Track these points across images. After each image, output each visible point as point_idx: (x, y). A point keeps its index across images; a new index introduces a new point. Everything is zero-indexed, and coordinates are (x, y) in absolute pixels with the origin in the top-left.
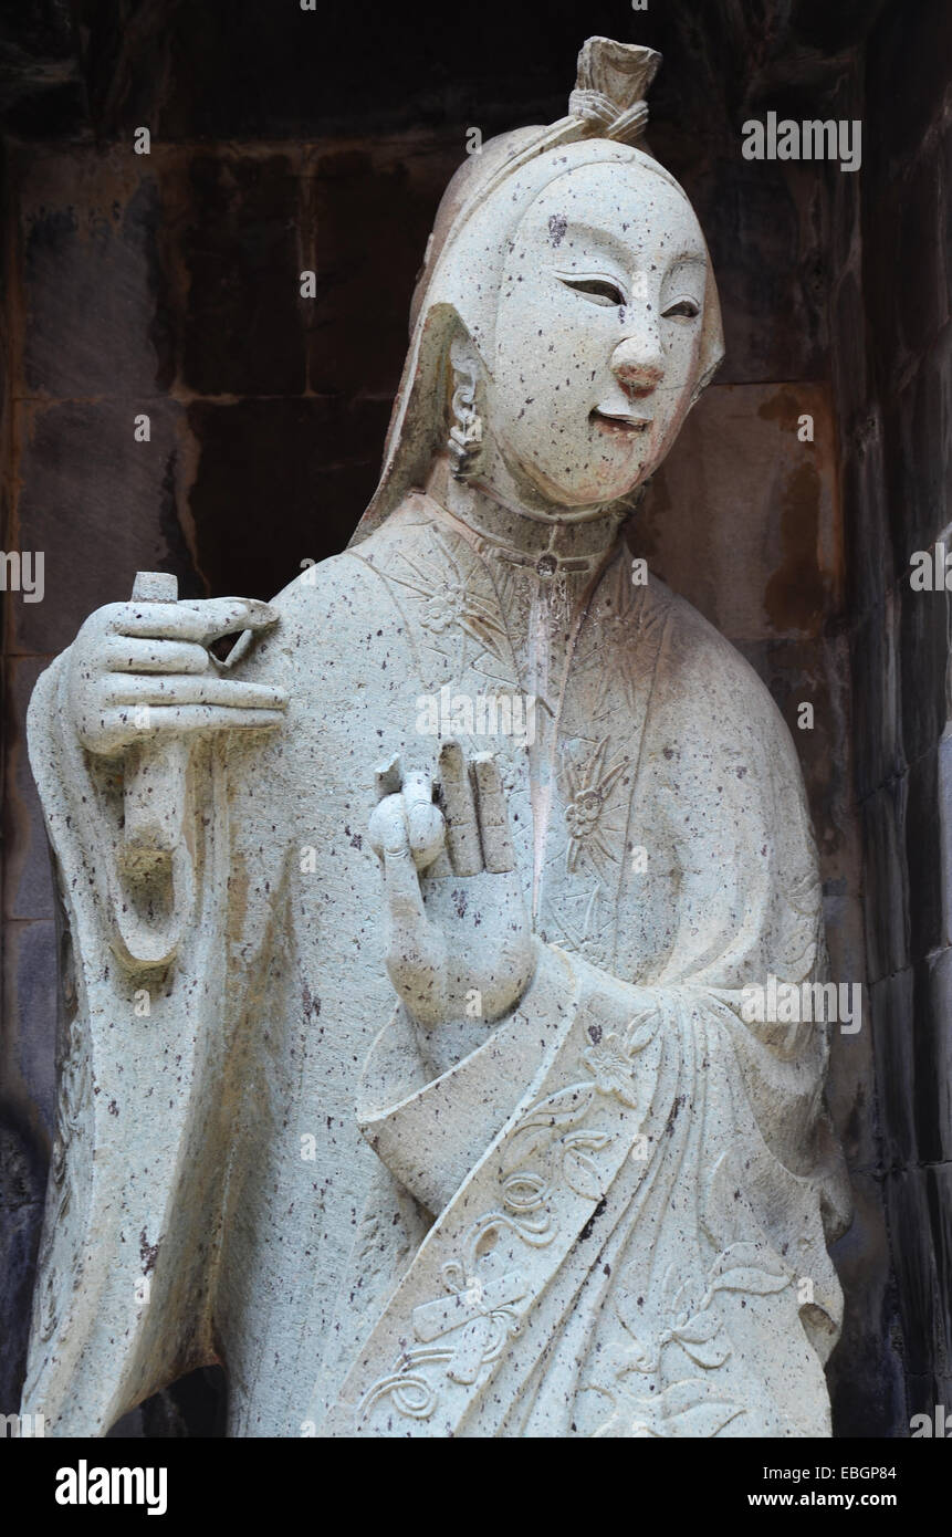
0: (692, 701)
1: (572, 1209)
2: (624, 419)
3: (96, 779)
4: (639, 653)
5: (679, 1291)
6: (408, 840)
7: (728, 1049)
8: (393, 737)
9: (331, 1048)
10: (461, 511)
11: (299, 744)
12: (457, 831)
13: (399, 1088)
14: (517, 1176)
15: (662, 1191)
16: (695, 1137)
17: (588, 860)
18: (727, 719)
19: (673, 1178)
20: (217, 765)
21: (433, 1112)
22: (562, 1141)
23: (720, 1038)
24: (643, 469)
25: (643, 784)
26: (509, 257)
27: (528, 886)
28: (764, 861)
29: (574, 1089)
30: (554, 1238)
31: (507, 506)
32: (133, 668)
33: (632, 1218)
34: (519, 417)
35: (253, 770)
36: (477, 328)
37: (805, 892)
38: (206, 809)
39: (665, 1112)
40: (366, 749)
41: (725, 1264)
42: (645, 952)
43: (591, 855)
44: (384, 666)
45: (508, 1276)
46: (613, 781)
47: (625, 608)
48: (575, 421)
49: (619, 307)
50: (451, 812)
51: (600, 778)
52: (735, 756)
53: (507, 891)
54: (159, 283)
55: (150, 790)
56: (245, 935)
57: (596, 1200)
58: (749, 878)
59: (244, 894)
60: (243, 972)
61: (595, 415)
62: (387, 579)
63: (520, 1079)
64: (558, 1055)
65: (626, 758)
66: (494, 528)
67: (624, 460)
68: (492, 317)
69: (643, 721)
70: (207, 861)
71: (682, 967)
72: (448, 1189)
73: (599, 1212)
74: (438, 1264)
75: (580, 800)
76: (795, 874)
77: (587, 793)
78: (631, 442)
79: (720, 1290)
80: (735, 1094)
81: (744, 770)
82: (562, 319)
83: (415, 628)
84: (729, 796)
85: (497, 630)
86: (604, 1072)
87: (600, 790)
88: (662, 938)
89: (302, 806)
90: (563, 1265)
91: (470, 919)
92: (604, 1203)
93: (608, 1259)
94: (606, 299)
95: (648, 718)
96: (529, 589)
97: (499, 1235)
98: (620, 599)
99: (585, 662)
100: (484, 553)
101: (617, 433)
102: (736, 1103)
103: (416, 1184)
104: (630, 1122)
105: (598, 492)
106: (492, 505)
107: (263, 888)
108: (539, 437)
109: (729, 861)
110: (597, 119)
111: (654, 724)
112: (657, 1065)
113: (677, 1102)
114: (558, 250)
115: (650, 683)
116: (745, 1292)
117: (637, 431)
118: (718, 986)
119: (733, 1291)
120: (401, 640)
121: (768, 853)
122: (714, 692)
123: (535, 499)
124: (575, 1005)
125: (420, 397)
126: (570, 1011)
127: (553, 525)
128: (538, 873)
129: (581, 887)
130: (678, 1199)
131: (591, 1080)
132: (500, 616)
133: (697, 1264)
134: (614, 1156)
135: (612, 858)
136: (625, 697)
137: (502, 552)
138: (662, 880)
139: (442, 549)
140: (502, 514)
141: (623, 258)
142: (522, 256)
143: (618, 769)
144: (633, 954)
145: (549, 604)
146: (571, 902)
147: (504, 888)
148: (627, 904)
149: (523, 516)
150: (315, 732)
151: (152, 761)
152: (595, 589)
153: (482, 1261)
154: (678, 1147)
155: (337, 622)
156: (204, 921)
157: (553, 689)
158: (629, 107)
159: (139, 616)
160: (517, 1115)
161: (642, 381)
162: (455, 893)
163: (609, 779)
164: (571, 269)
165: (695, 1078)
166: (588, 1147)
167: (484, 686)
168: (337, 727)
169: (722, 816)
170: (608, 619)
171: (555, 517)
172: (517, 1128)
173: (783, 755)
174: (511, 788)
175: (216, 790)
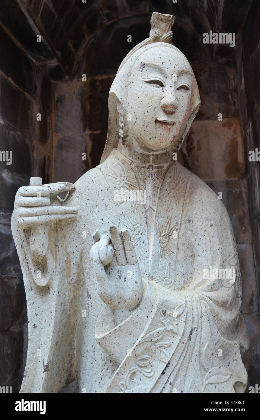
0: (196, 205)
1: (159, 366)
2: (166, 122)
3: (26, 235)
4: (180, 192)
5: (194, 387)
6: (100, 258)
7: (208, 311)
8: (106, 221)
9: (94, 309)
10: (125, 154)
11: (81, 223)
12: (118, 253)
13: (107, 327)
14: (141, 356)
15: (188, 358)
16: (198, 339)
17: (166, 254)
18: (207, 210)
19: (191, 353)
20: (59, 229)
21: (115, 337)
22: (155, 345)
23: (206, 308)
24: (174, 137)
25: (182, 230)
26: (130, 77)
27: (147, 263)
28: (219, 252)
29: (158, 330)
30: (153, 375)
31: (137, 151)
32: (25, 206)
33: (178, 367)
34: (135, 124)
35: (70, 230)
36: (121, 99)
37: (232, 259)
38: (57, 242)
39: (188, 334)
40: (99, 224)
41: (209, 376)
42: (184, 280)
43: (167, 252)
44: (103, 200)
45: (139, 386)
46: (173, 230)
47: (176, 178)
48: (150, 124)
49: (162, 87)
50: (115, 247)
51: (169, 229)
52: (210, 221)
53: (134, 271)
54: (83, 108)
55: (34, 240)
56: (71, 276)
57: (166, 363)
58: (214, 257)
59: (70, 265)
60: (71, 285)
61: (157, 121)
62: (104, 174)
63: (140, 328)
64: (152, 320)
65: (177, 223)
66: (134, 158)
67: (167, 135)
68: (126, 95)
69: (181, 212)
70: (58, 257)
71: (195, 285)
72: (121, 359)
73: (167, 366)
74: (118, 383)
75: (163, 236)
76: (229, 254)
77: (165, 234)
78: (169, 129)
79: (208, 384)
80: (211, 324)
81: (212, 225)
82: (144, 92)
83: (112, 188)
84: (208, 233)
85: (136, 187)
86: (167, 324)
87: (169, 233)
88: (189, 275)
89: (83, 240)
90: (157, 382)
91: (123, 279)
92: (169, 363)
93: (171, 380)
94: (158, 85)
95: (183, 211)
96: (146, 175)
97: (137, 373)
98: (174, 176)
99: (163, 195)
100: (132, 165)
101: (164, 126)
102: (212, 327)
103: (112, 357)
104: (176, 338)
105: (160, 145)
106: (133, 151)
107: (75, 263)
108: (140, 129)
109: (208, 253)
110: (157, 36)
111: (185, 212)
112: (185, 320)
113: (192, 330)
114: (143, 72)
115: (183, 200)
116: (216, 383)
117: (171, 125)
118: (205, 291)
119: (212, 384)
120: (108, 192)
121: (220, 249)
122: (202, 202)
123: (145, 148)
124: (157, 305)
125: (112, 122)
126: (156, 307)
127: (151, 156)
128: (150, 259)
129: (164, 262)
130: (193, 359)
131: (163, 327)
132: (137, 183)
133: (200, 378)
134: (171, 350)
135: (173, 253)
136: (176, 205)
137: (137, 164)
138: (189, 258)
139: (120, 165)
140: (136, 153)
141: (162, 72)
142: (133, 76)
143: (174, 226)
144: (181, 281)
145: (152, 179)
146: (161, 266)
147: (133, 270)
148: (178, 266)
149: (142, 154)
150: (85, 220)
151: (34, 231)
152: (166, 174)
153: (132, 381)
154: (193, 344)
155: (90, 188)
156: (57, 274)
157: (154, 203)
158: (167, 33)
159: (26, 191)
160: (140, 339)
161: (171, 110)
162: (119, 271)
163: (172, 229)
164: (147, 77)
165: (198, 321)
166: (164, 347)
167: (133, 204)
168: (91, 218)
169: (206, 239)
170: (170, 182)
171: (151, 153)
172: (140, 343)
173: (225, 219)
174: (142, 234)
175: (59, 237)
